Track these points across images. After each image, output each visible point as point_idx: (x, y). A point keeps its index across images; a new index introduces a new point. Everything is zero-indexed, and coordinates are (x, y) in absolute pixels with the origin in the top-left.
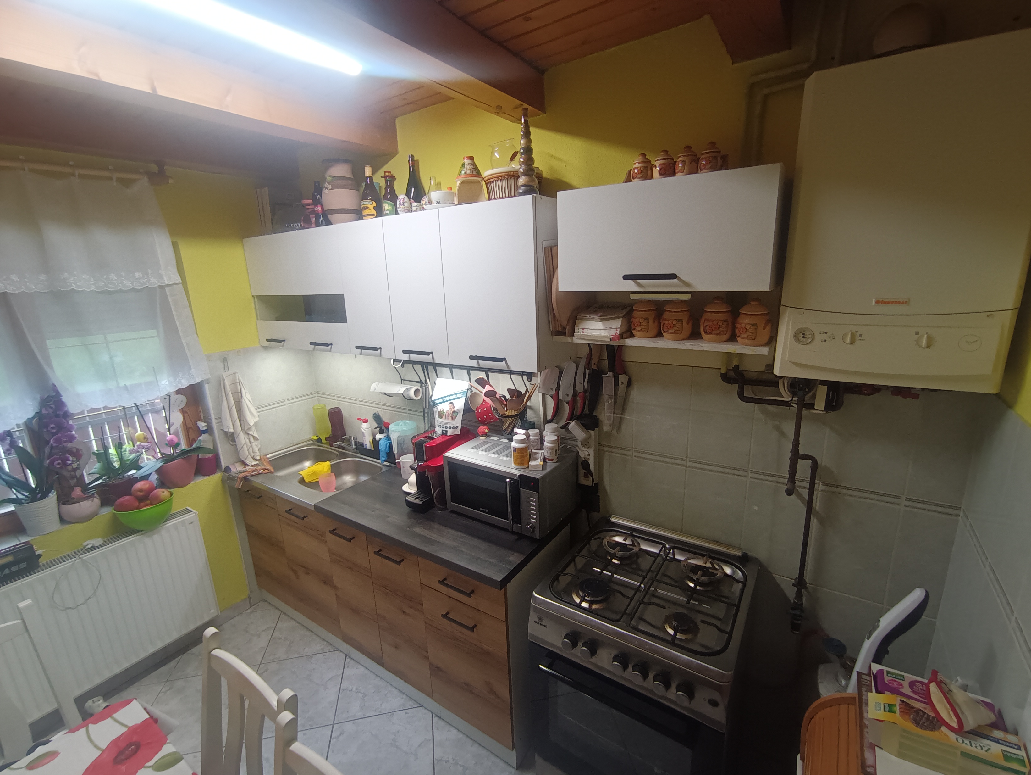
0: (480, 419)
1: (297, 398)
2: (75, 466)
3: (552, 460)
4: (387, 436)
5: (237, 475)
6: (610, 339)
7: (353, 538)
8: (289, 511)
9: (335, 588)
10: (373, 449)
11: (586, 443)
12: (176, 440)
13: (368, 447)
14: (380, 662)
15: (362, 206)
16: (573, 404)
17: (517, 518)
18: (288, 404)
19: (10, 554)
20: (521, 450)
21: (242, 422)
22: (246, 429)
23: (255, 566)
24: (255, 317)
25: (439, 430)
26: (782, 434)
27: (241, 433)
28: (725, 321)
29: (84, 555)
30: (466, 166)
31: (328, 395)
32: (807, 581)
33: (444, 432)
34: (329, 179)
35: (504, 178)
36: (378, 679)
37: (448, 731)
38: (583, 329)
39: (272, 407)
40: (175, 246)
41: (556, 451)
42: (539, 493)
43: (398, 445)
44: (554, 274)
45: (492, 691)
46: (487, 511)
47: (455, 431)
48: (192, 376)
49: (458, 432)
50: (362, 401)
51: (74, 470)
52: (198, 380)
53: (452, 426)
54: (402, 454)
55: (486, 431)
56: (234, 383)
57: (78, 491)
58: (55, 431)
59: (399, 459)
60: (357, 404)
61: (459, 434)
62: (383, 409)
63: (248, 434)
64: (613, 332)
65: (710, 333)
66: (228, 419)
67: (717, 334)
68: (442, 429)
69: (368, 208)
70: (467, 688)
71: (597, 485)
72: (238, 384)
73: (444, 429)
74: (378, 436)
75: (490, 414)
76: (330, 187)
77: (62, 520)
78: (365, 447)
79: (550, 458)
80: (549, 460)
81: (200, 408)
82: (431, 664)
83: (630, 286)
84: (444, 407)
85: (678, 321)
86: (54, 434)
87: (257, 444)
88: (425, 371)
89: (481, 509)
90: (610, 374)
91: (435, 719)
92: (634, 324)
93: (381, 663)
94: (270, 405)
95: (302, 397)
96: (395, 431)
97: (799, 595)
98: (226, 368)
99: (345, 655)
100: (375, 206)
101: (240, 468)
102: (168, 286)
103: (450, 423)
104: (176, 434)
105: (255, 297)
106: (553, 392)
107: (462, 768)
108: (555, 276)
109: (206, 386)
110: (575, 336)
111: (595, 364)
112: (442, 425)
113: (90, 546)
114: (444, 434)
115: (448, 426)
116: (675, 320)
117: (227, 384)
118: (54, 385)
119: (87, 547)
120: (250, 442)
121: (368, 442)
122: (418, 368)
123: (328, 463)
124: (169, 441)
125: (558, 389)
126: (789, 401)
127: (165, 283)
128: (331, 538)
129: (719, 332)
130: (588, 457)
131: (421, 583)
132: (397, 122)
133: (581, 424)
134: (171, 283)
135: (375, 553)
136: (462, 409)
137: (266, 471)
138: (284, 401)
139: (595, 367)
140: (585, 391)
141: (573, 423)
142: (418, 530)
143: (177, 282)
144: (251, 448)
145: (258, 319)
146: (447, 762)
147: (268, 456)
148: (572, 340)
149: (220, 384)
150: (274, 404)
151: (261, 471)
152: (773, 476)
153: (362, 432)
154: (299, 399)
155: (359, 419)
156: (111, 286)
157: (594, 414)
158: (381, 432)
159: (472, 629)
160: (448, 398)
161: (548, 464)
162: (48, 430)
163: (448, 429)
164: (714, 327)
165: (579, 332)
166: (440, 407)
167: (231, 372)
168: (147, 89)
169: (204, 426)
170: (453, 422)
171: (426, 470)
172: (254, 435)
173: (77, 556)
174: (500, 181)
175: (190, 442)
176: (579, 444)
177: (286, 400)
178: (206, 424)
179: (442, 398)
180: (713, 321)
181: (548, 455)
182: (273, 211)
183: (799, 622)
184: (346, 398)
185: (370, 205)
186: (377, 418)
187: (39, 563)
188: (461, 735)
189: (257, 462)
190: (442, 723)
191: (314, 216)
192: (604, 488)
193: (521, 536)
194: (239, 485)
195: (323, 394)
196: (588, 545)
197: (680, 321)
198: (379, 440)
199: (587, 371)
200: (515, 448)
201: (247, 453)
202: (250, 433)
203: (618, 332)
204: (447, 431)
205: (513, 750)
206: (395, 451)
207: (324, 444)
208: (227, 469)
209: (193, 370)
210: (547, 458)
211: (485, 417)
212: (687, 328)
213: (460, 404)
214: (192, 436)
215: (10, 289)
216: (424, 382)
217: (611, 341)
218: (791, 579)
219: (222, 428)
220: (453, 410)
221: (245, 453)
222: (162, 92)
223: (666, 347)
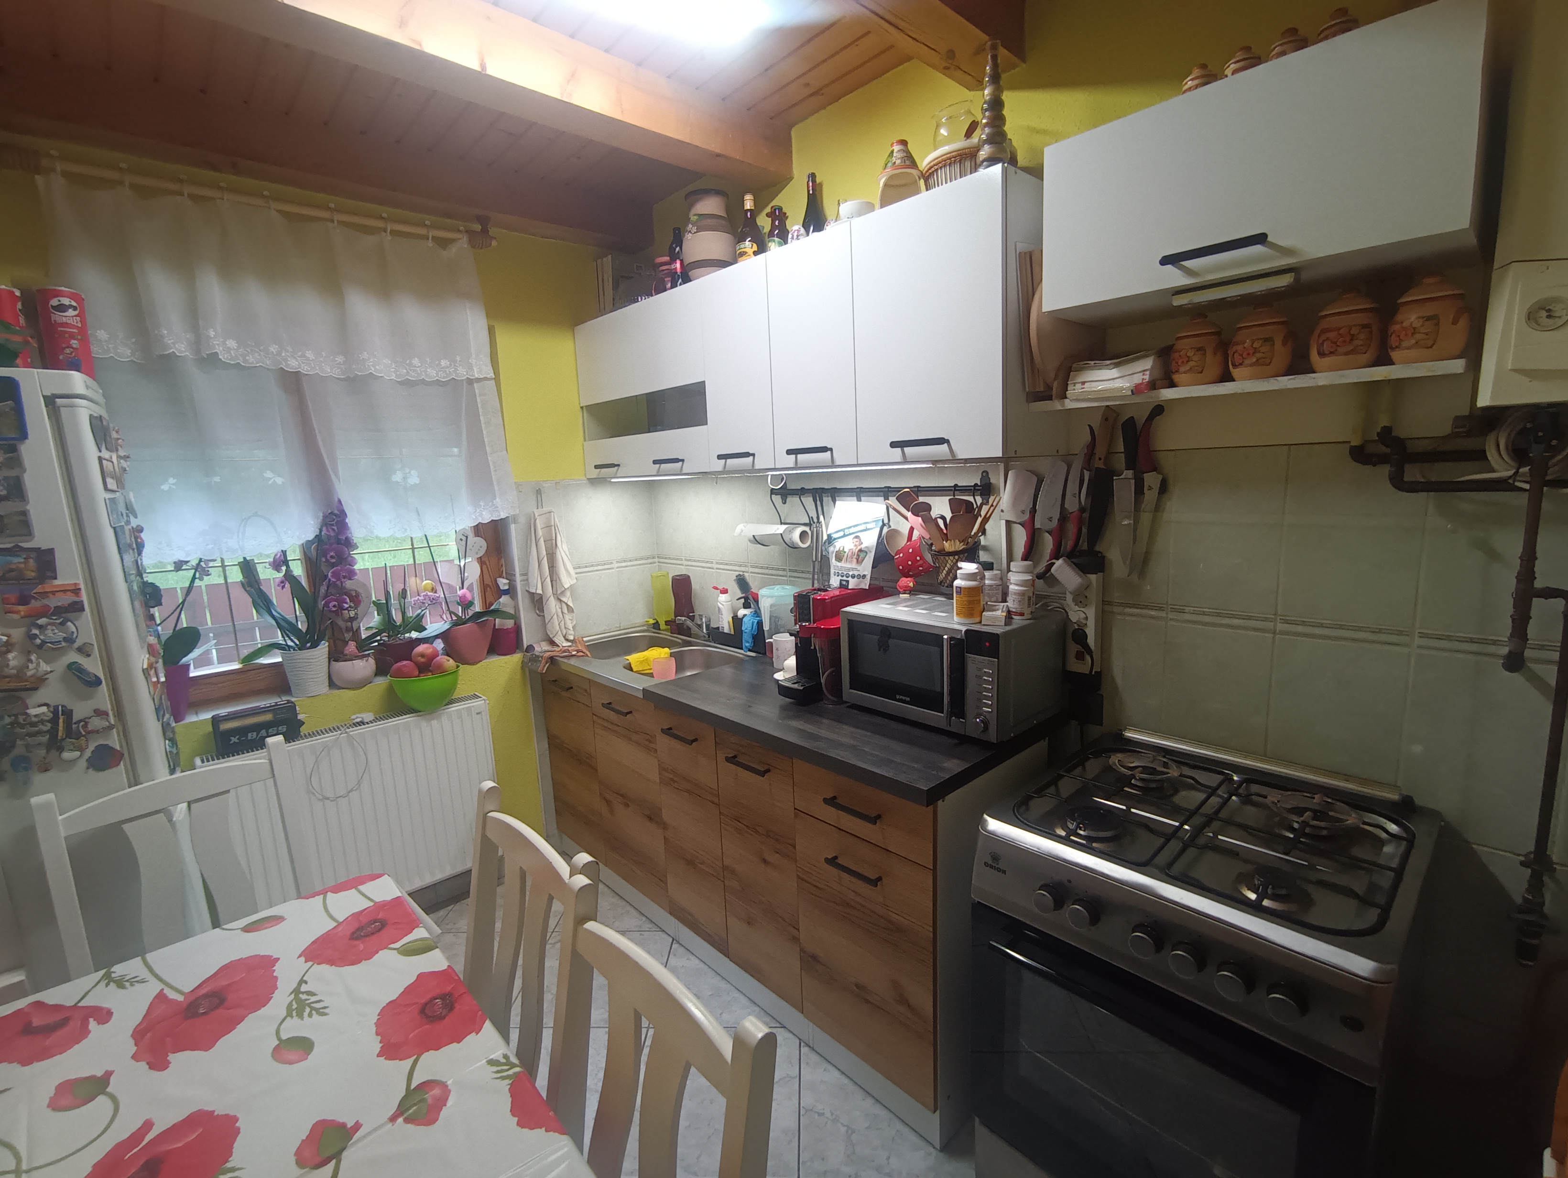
0: (901, 567)
1: (630, 561)
2: (352, 614)
3: (1022, 614)
4: (756, 611)
5: (541, 655)
6: (1132, 391)
7: (696, 740)
8: (608, 706)
9: (664, 826)
10: (733, 633)
11: (1081, 597)
12: (469, 596)
13: (726, 630)
14: (723, 948)
15: (738, 252)
16: (1059, 534)
17: (958, 707)
18: (617, 568)
19: (269, 711)
20: (969, 589)
21: (554, 582)
22: (559, 592)
23: (556, 798)
24: (583, 439)
25: (835, 582)
26: (1493, 555)
27: (552, 597)
28: (1365, 326)
29: (351, 729)
30: (895, 154)
31: (673, 559)
32: (1555, 858)
33: (844, 583)
34: (694, 218)
35: (955, 161)
36: (719, 978)
37: (825, 1070)
38: (1083, 383)
39: (596, 568)
40: (491, 331)
41: (1029, 599)
42: (998, 659)
43: (770, 619)
44: (1033, 295)
45: (903, 1000)
46: (908, 699)
47: (861, 582)
48: (496, 508)
49: (866, 584)
50: (721, 564)
51: (351, 620)
52: (503, 517)
53: (856, 573)
54: (776, 629)
55: (911, 584)
56: (548, 527)
57: (352, 647)
58: (334, 560)
59: (772, 638)
60: (713, 568)
61: (867, 588)
62: (751, 573)
63: (561, 601)
64: (1138, 379)
65: (1331, 353)
66: (536, 575)
67: (1347, 354)
68: (840, 578)
69: (746, 253)
70: (861, 993)
71: (1099, 674)
72: (553, 528)
73: (845, 578)
74: (742, 612)
75: (918, 558)
76: (695, 229)
77: (332, 684)
78: (721, 630)
79: (1019, 610)
80: (1017, 614)
81: (503, 561)
82: (802, 950)
83: (1174, 278)
84: (846, 544)
85: (1265, 341)
86: (333, 565)
87: (571, 618)
88: (818, 503)
89: (898, 697)
90: (1129, 474)
91: (804, 1050)
92: (1177, 363)
93: (725, 952)
94: (592, 566)
95: (636, 560)
96: (768, 597)
97: (1536, 885)
98: (539, 504)
99: (671, 939)
100: (756, 249)
101: (545, 646)
102: (479, 380)
103: (853, 569)
104: (470, 588)
105: (584, 408)
106: (1027, 516)
107: (845, 1128)
108: (1037, 297)
109: (513, 527)
110: (1068, 396)
111: (1100, 459)
112: (840, 572)
113: (358, 720)
114: (843, 586)
115: (851, 573)
116: (1258, 339)
117: (539, 526)
118: (340, 502)
119: (354, 721)
120: (562, 613)
121: (725, 624)
122: (808, 501)
123: (667, 650)
124: (460, 598)
125: (1033, 511)
126: (1510, 477)
127: (474, 376)
128: (663, 742)
129: (1352, 348)
130: (1084, 622)
131: (795, 809)
132: (793, 133)
133: (1074, 564)
134: (482, 377)
135: (728, 759)
136: (872, 548)
137: (581, 654)
138: (612, 563)
139: (1100, 465)
140: (1082, 510)
141: (1059, 563)
142: (795, 724)
143: (488, 376)
144: (563, 622)
145: (585, 440)
146: (821, 1114)
147: (585, 639)
148: (1063, 405)
149: (531, 526)
150: (599, 565)
151: (574, 653)
152: (1472, 641)
153: (719, 608)
154: (631, 563)
155: (716, 588)
156: (413, 374)
157: (1097, 548)
158: (746, 606)
159: (875, 882)
160: (852, 530)
161: (1014, 621)
162: (327, 559)
163: (850, 579)
164: (1341, 339)
165: (1074, 390)
166: (838, 545)
167: (546, 509)
168: (476, 66)
169: (505, 584)
170: (859, 568)
171: (812, 635)
172: (569, 603)
173: (343, 729)
174: (948, 167)
175: (486, 603)
176: (1069, 598)
177: (614, 562)
178: (508, 581)
179: (843, 530)
180: (1340, 329)
181: (1015, 606)
182: (616, 286)
183: (1535, 942)
184: (699, 561)
185: (748, 246)
186: (742, 582)
187: (300, 732)
188: (846, 1081)
189: (570, 644)
190: (814, 1057)
191: (670, 279)
192: (1113, 679)
193: (963, 740)
194: (543, 667)
195: (666, 558)
196: (1080, 768)
197: (1268, 340)
198: (743, 618)
199: (1087, 474)
200: (960, 588)
201: (558, 628)
202: (564, 599)
203: (1147, 378)
204: (848, 582)
205: (935, 1112)
206: (766, 627)
207: (662, 630)
208: (530, 648)
209: (497, 500)
210: (1014, 610)
211: (910, 563)
212: (1281, 353)
213: (870, 540)
214: (490, 599)
215: (305, 369)
216: (815, 520)
217: (1133, 394)
218: (1515, 854)
219: (527, 589)
220: (859, 548)
221: (555, 628)
222: (493, 70)
223: (1240, 391)
